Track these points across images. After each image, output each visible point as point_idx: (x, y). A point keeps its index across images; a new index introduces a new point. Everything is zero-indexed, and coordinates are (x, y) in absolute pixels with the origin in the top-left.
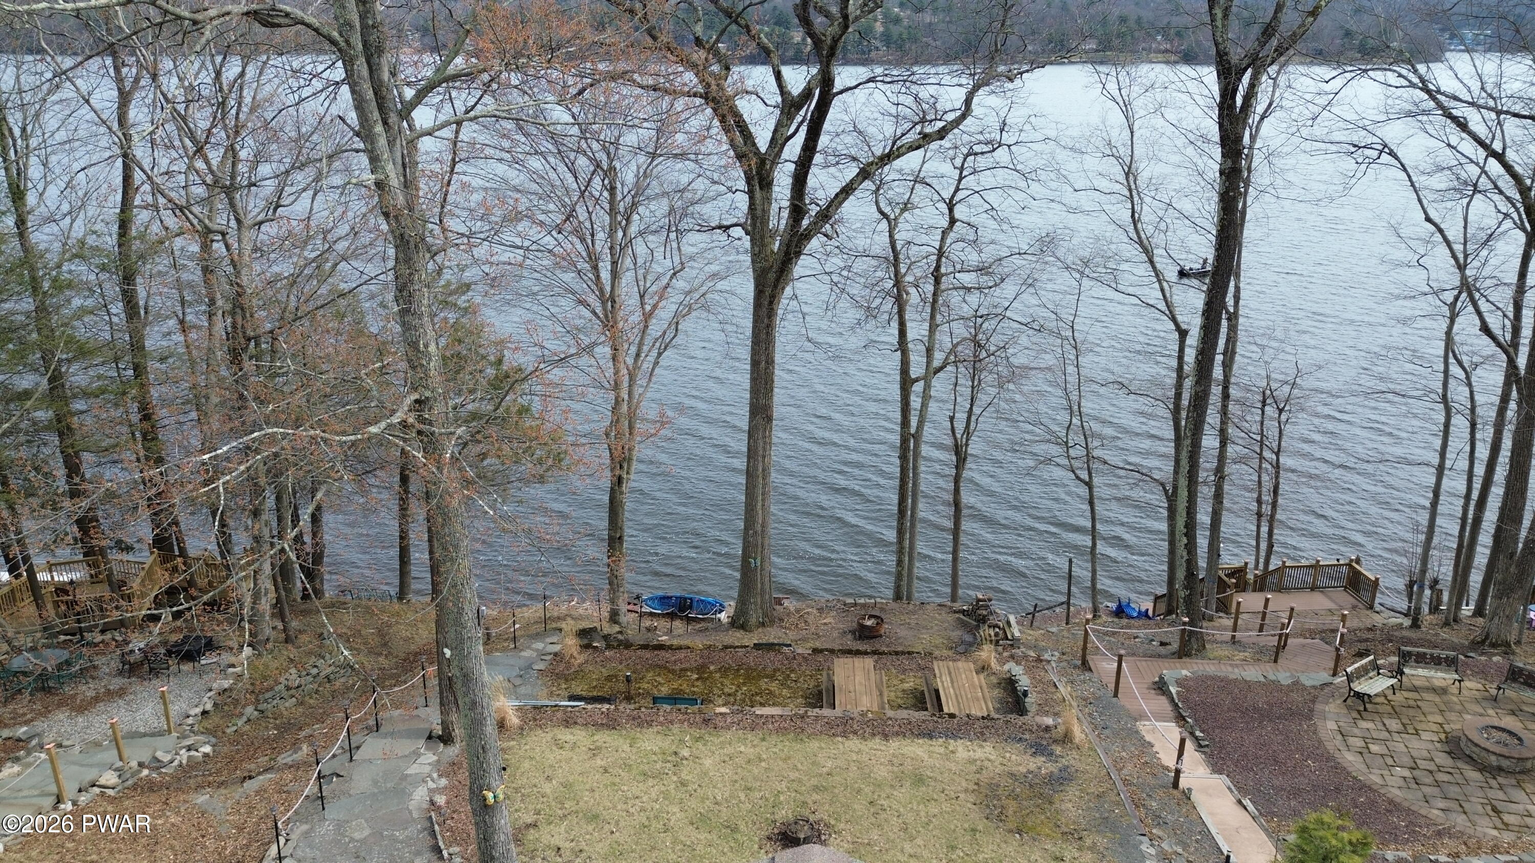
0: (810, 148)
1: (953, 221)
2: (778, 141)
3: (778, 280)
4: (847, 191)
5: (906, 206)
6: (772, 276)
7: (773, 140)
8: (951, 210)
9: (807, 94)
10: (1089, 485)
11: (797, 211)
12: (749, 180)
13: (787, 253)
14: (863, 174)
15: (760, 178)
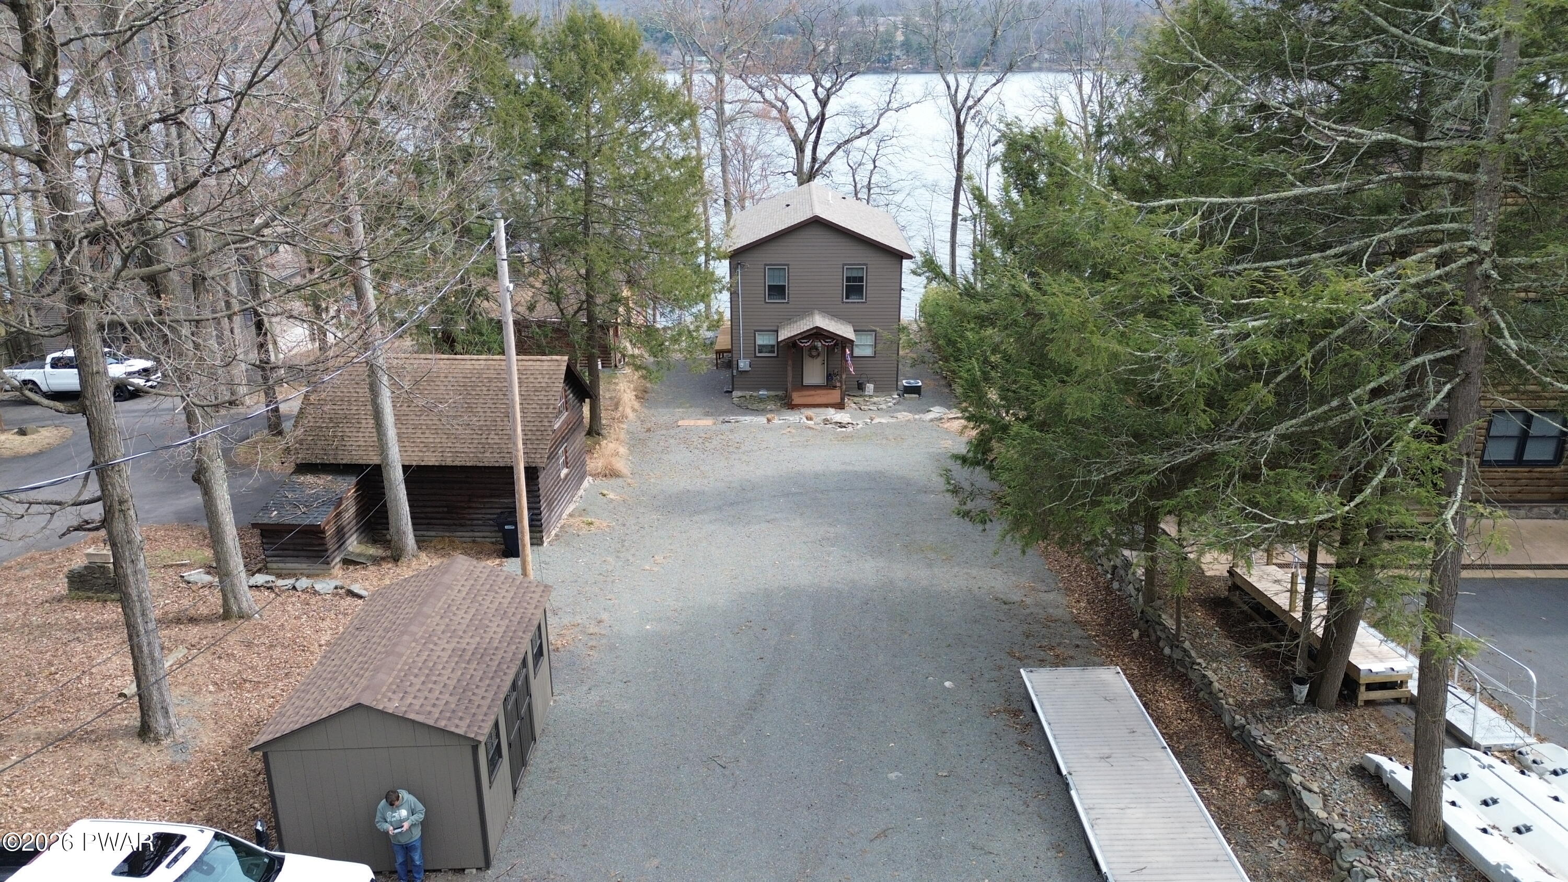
0: (818, 137)
2: (807, 136)
4: (832, 154)
7: (805, 134)
9: (817, 118)
11: (814, 159)
12: (796, 150)
13: (810, 177)
14: (839, 147)
15: (800, 148)
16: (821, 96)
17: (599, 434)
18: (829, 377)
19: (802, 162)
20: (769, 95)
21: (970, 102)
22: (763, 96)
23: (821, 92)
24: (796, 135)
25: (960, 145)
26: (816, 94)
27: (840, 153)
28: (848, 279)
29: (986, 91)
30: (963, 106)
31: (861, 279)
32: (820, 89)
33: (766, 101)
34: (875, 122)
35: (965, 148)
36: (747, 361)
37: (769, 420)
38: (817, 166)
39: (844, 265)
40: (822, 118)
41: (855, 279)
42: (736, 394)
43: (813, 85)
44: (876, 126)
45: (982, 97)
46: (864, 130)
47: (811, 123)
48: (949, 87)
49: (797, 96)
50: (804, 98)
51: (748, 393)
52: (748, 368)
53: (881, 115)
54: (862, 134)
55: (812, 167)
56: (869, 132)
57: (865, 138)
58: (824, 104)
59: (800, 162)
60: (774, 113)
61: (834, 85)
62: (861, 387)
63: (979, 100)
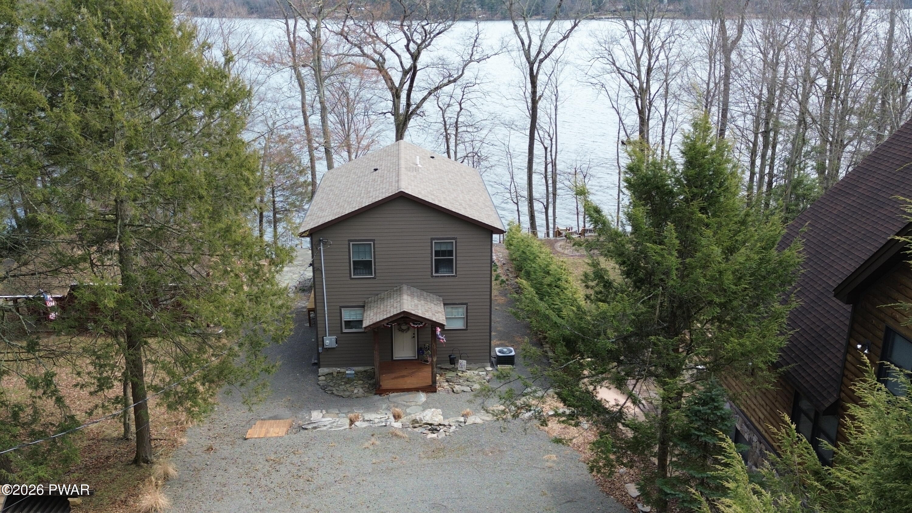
0: (411, 86)
1: (461, 109)
2: (402, 84)
3: (403, 128)
4: (424, 99)
5: (449, 105)
6: (401, 126)
7: (400, 83)
8: (460, 105)
9: (410, 69)
10: (517, 204)
11: (408, 105)
12: (393, 96)
13: (406, 118)
14: (430, 94)
15: (396, 95)
16: (413, 51)
17: (147, 462)
18: (420, 351)
19: (399, 106)
20: (368, 50)
21: (541, 56)
22: (362, 51)
23: (412, 46)
24: (392, 83)
25: (534, 93)
26: (408, 50)
27: (432, 97)
28: (437, 253)
29: (555, 47)
30: (535, 59)
31: (450, 253)
32: (412, 45)
33: (364, 55)
34: (460, 73)
35: (538, 94)
36: (334, 338)
37: (352, 422)
38: (411, 109)
39: (432, 239)
40: (414, 70)
41: (444, 253)
42: (323, 370)
43: (405, 42)
44: (461, 75)
45: (551, 51)
46: (452, 79)
47: (405, 72)
48: (523, 43)
49: (393, 50)
50: (399, 52)
51: (335, 370)
52: (334, 345)
53: (466, 65)
54: (450, 82)
55: (408, 111)
56: (455, 81)
57: (452, 84)
58: (415, 57)
59: (396, 106)
60: (372, 64)
61: (424, 41)
62: (453, 361)
63: (549, 54)
